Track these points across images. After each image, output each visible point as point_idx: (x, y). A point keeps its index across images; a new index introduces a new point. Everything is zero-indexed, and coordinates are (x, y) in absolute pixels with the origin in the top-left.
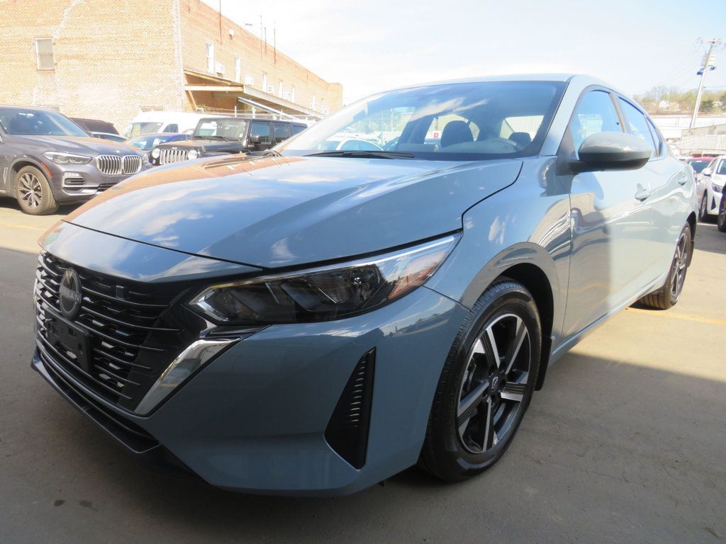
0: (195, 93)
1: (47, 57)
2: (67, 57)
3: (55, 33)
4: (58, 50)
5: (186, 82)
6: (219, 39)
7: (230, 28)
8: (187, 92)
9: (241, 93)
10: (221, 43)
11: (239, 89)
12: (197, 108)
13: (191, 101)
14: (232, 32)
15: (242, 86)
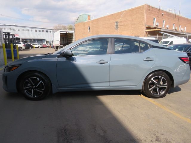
0: (148, 31)
1: (117, 26)
2: (121, 25)
3: (119, 20)
4: (119, 24)
5: (146, 29)
6: (158, 16)
7: (162, 12)
8: (146, 31)
9: (160, 31)
10: (159, 17)
11: (159, 29)
12: (148, 35)
13: (147, 33)
14: (163, 14)
15: (160, 29)
